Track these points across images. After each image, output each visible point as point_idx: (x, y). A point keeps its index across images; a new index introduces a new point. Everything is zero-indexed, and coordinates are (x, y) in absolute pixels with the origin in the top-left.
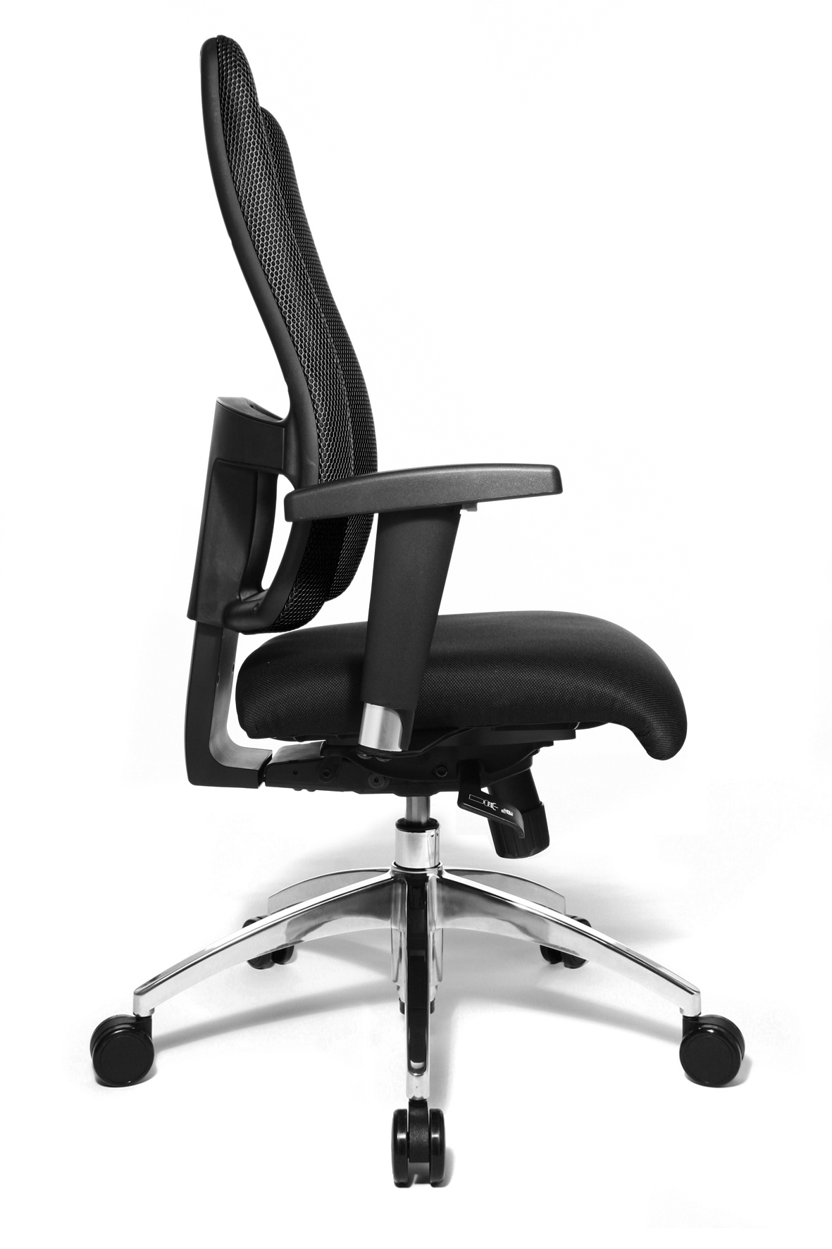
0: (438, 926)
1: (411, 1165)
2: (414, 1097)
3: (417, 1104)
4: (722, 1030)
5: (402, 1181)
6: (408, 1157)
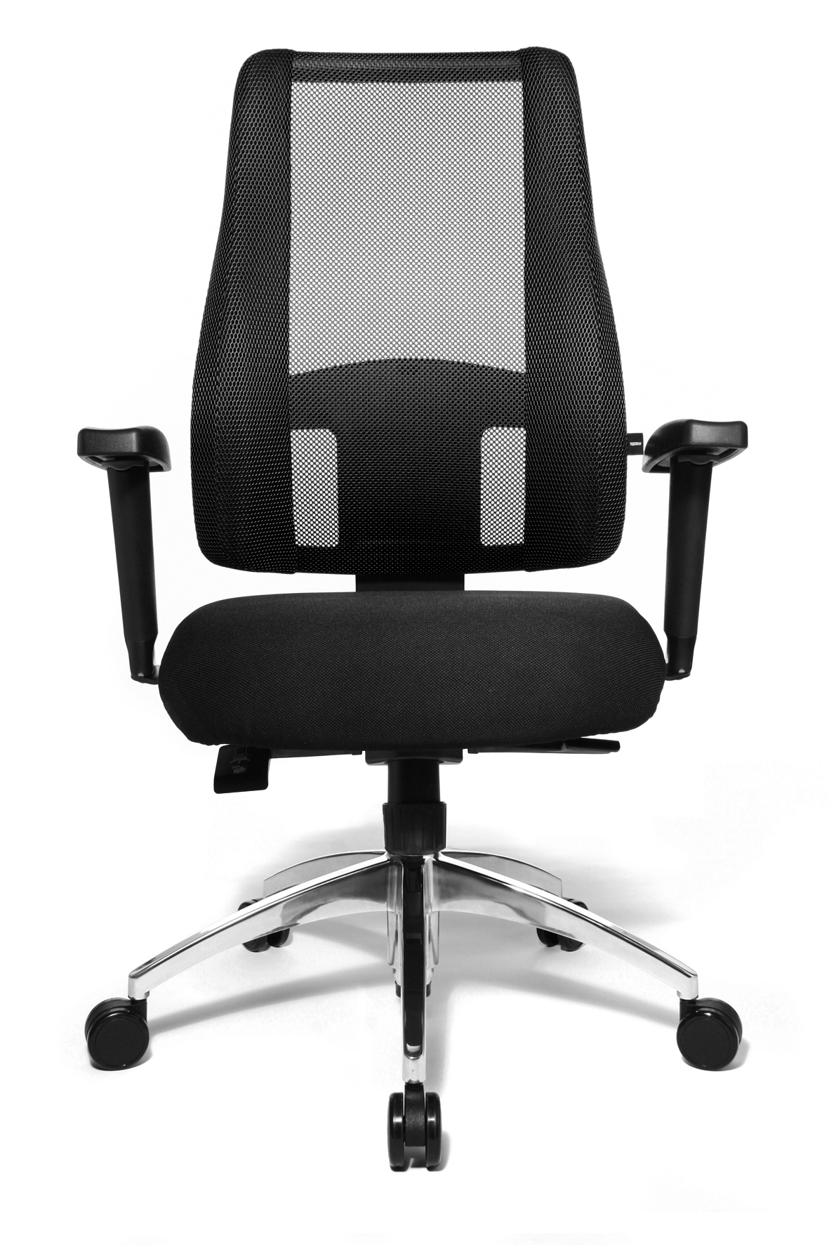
0: (435, 909)
1: (407, 1149)
2: (410, 1081)
3: (413, 1087)
4: (719, 1013)
5: (398, 1165)
6: (404, 1140)
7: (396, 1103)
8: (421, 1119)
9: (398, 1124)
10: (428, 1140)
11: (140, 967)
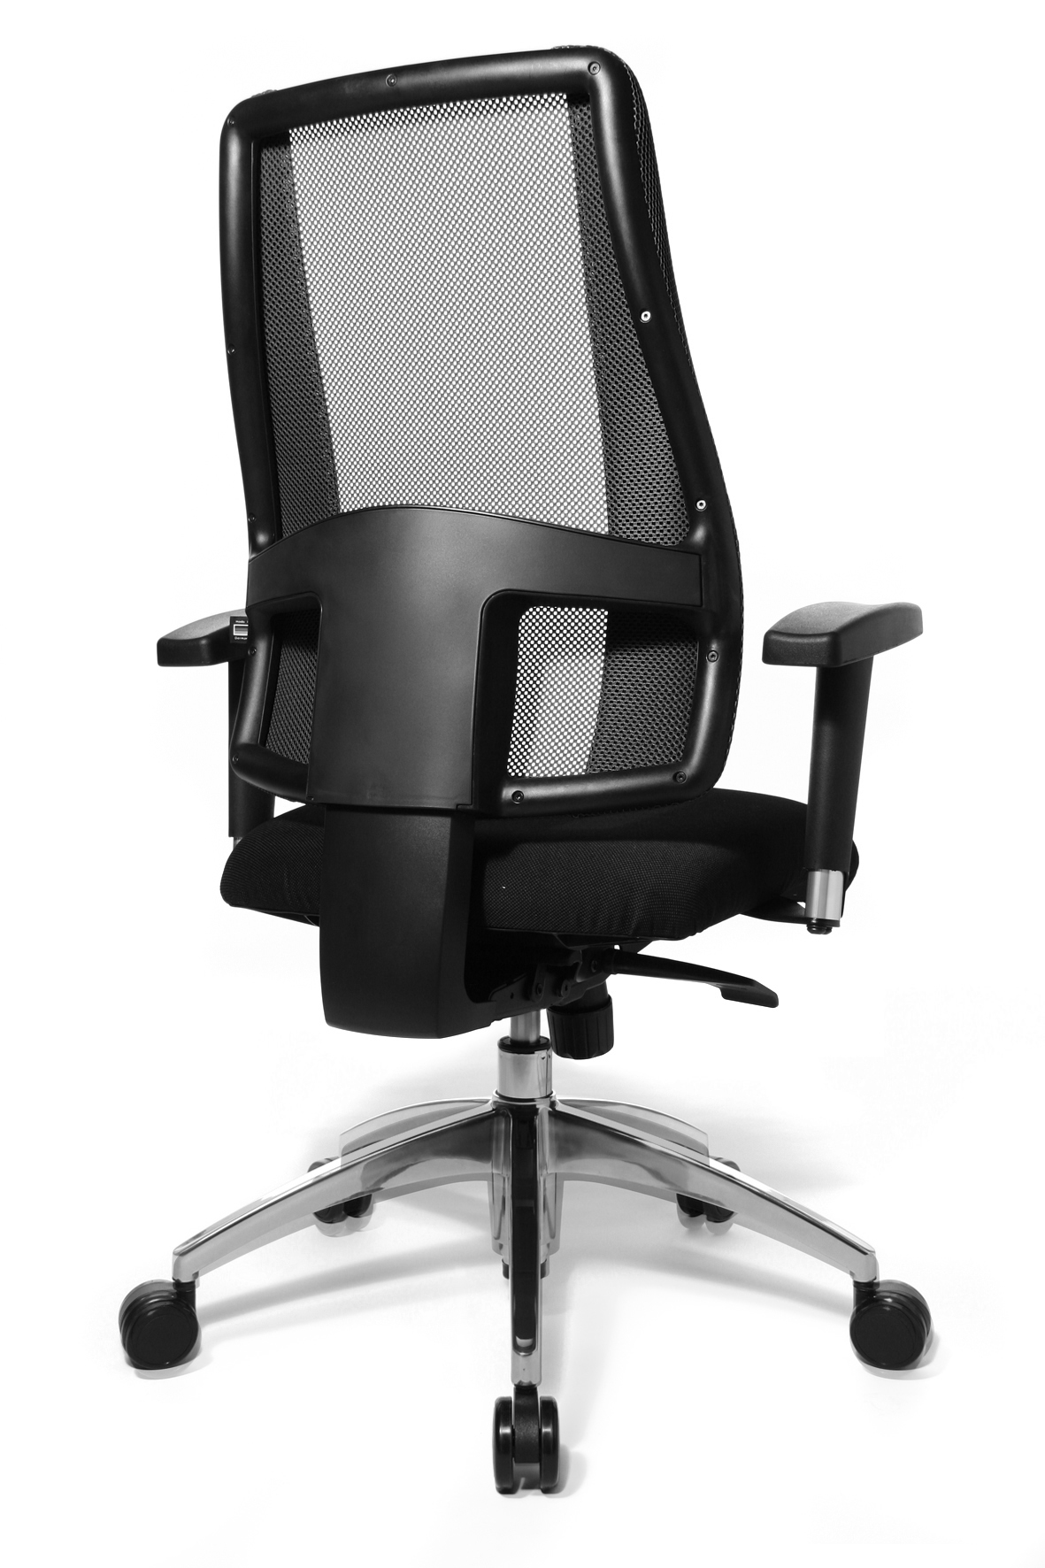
0: (548, 1167)
1: (517, 1468)
2: (520, 1382)
3: (525, 1391)
4: (902, 1298)
5: (506, 1486)
6: (513, 1456)
7: (503, 1411)
8: (533, 1431)
9: (505, 1436)
10: (543, 1456)
11: (187, 1242)
